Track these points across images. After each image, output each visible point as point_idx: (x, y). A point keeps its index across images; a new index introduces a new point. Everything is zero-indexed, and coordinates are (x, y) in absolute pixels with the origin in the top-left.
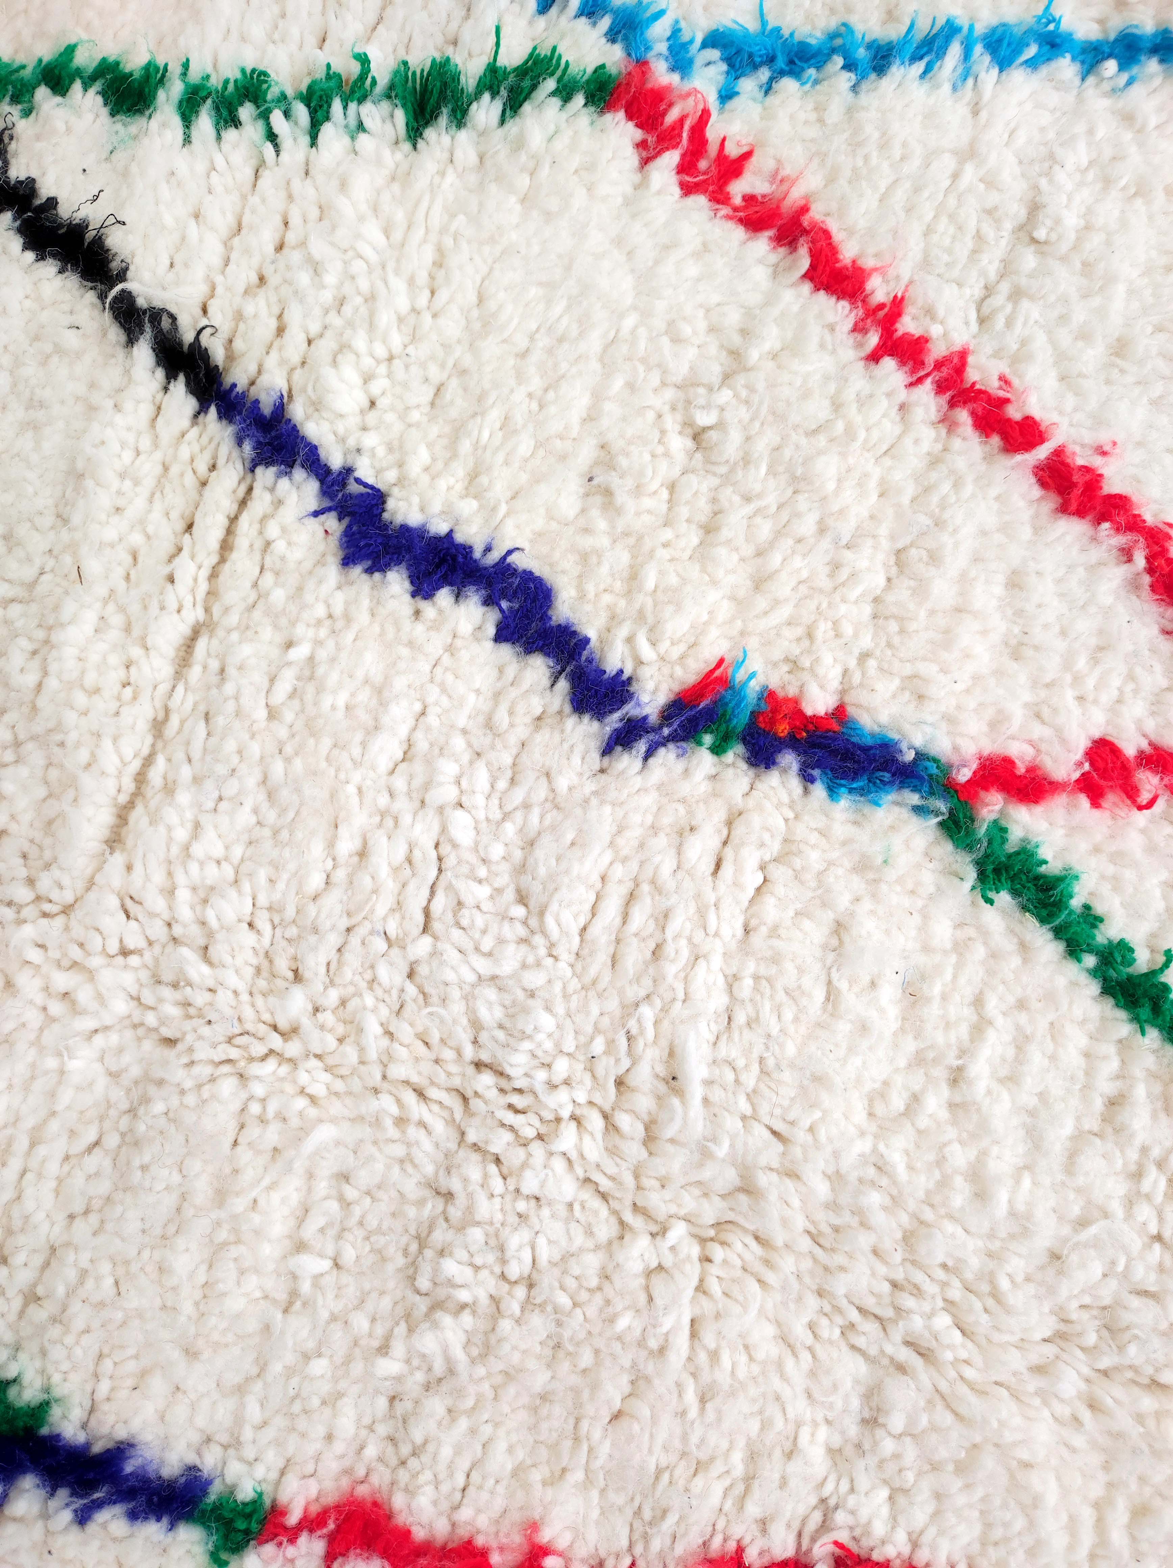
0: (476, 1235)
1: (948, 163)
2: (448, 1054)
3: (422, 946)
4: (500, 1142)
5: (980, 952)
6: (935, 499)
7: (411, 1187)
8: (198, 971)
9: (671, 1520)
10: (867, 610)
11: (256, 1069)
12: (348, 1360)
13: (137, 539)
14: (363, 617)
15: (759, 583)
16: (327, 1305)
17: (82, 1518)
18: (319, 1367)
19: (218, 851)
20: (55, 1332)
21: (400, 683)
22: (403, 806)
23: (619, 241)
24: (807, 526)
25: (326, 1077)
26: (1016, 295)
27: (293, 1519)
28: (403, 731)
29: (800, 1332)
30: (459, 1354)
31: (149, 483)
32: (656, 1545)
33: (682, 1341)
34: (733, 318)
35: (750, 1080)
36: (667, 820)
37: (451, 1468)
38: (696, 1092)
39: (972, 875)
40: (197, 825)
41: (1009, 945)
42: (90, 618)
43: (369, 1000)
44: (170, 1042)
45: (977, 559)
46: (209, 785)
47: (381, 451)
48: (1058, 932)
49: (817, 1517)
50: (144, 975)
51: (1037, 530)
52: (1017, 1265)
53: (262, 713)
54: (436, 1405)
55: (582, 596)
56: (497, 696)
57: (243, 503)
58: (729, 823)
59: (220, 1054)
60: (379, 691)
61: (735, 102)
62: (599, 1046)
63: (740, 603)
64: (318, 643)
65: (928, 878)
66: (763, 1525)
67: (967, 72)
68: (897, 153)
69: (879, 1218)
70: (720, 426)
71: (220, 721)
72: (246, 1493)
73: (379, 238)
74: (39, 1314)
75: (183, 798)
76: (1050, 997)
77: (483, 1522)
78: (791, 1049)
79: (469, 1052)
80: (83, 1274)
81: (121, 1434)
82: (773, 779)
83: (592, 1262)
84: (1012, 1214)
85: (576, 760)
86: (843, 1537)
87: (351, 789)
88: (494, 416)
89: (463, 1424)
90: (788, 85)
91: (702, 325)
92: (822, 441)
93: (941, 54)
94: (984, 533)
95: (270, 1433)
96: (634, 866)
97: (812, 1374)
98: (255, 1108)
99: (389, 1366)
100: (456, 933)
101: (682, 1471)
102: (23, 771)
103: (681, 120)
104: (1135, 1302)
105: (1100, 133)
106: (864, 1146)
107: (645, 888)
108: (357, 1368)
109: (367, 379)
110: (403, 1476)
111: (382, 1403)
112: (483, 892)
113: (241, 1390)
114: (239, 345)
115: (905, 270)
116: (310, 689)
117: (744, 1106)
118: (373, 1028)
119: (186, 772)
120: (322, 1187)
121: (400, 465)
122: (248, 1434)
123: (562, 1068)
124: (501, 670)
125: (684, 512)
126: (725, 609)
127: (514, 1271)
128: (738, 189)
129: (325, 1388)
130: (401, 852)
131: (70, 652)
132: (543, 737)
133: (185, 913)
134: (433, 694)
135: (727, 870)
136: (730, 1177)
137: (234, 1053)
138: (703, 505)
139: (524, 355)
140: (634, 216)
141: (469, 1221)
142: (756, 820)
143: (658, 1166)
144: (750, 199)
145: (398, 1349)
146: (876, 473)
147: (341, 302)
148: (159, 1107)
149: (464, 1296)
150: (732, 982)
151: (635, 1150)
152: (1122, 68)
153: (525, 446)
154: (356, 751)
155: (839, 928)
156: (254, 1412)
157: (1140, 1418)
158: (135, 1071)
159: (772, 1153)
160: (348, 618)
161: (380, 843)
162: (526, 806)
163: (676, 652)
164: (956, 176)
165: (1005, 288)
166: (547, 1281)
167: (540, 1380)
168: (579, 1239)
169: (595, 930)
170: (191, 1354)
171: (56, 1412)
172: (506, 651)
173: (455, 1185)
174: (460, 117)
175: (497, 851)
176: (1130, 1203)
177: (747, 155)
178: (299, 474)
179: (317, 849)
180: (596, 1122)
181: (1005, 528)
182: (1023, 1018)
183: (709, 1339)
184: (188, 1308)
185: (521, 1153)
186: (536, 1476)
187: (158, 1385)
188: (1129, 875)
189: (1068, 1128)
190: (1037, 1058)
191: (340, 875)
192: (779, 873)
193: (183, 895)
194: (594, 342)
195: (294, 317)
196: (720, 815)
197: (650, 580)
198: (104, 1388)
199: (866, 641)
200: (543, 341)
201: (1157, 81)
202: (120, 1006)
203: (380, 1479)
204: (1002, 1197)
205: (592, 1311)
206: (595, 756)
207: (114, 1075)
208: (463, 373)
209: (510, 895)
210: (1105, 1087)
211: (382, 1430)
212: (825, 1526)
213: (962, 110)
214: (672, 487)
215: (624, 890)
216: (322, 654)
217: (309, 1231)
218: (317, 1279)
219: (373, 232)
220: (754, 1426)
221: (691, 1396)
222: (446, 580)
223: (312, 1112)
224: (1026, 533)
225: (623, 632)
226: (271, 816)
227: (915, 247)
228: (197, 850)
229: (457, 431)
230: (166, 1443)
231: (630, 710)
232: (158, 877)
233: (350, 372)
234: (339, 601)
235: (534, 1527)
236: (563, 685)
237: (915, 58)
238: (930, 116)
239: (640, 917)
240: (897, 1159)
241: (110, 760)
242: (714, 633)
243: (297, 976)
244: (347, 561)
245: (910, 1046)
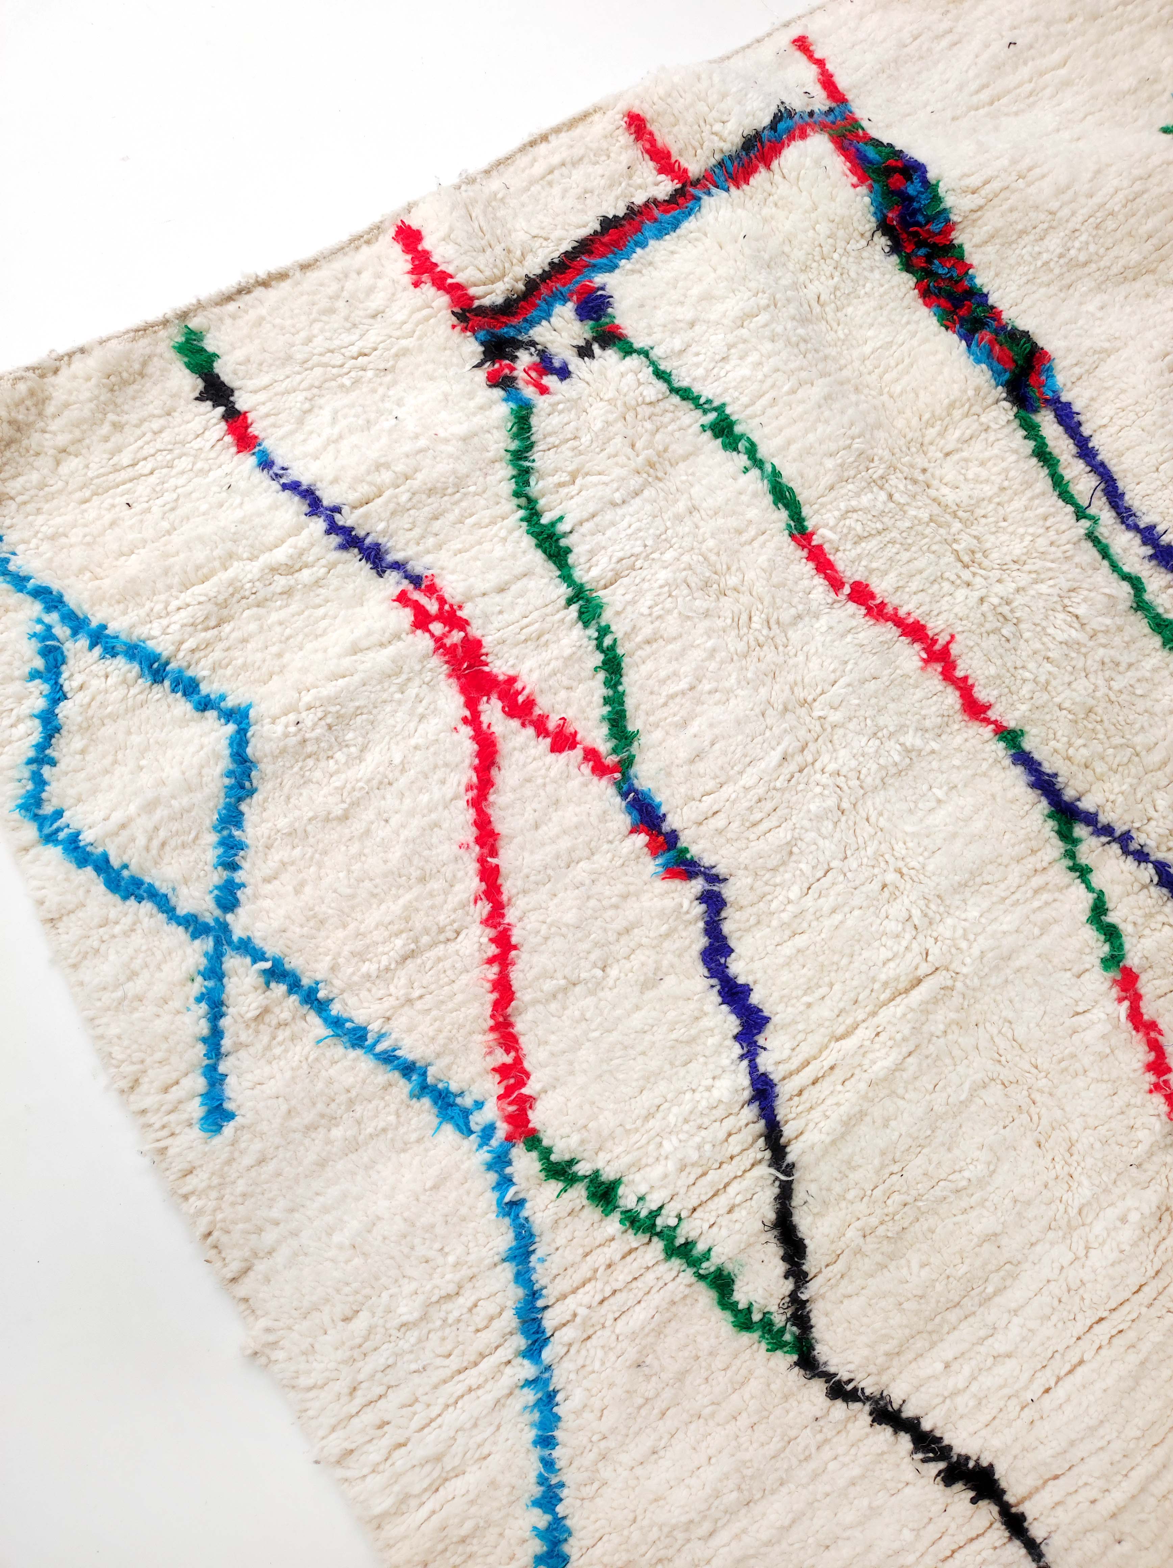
0: (882, 761)
1: (419, 1005)
2: (851, 823)
3: (834, 864)
4: (854, 783)
5: (652, 719)
6: (539, 877)
7: (892, 791)
8: (916, 913)
9: (881, 639)
10: (596, 857)
11: (918, 866)
12: (946, 757)
13: (839, 1088)
14: (776, 995)
15: (625, 897)
16: (942, 778)
17: (1056, 775)
18: (956, 762)
19: (882, 949)
20: (1032, 835)
21: (781, 960)
22: (809, 916)
23: (572, 1073)
24: (592, 903)
25: (896, 847)
26: (441, 930)
27: (992, 726)
28: (790, 943)
29: (801, 658)
30: (911, 732)
31: (820, 1109)
32: (889, 636)
33: (841, 682)
34: (554, 1006)
35: (759, 739)
36: (723, 840)
37: (936, 703)
38: (780, 749)
39: (636, 744)
40: (884, 964)
41: (641, 713)
42: (875, 1068)
43: (865, 860)
44: (939, 896)
45: (543, 845)
46: (871, 974)
47: (724, 1055)
48: (622, 703)
49: (836, 605)
50: (934, 927)
51: (512, 838)
52: (720, 623)
53: (835, 987)
54: (928, 723)
55: (692, 942)
56: (748, 930)
57: (791, 1074)
58: (700, 824)
59: (925, 880)
60: (788, 964)
61: (479, 1098)
62: (801, 787)
63: (637, 895)
64: (798, 998)
65: (650, 754)
66: (853, 616)
67: (381, 1037)
68: (437, 1023)
69: (752, 668)
70: (595, 965)
71: (852, 995)
72: (1002, 745)
73: (666, 1143)
74: (1034, 844)
75: (883, 977)
76: (641, 688)
77: (936, 682)
78: (740, 738)
79: (844, 819)
80: (1013, 846)
81: (1029, 790)
82: (675, 826)
83: (851, 726)
84: (710, 637)
85: (739, 884)
86: (833, 594)
87: (823, 935)
88: (674, 1036)
89: (923, 712)
90: (454, 1087)
91: (568, 1012)
92: (564, 930)
93: (385, 1052)
94: (532, 852)
95: (984, 755)
96: (746, 834)
97: (807, 643)
98: (926, 854)
99: (934, 745)
100: (821, 859)
101: (868, 649)
102: (933, 1028)
103: (510, 1104)
104: (693, 585)
105: (350, 970)
106: (739, 692)
107: (747, 824)
108: (944, 753)
109: (709, 1089)
110: (951, 712)
111: (944, 737)
112: (803, 866)
113: (985, 774)
114: (750, 1140)
115: (476, 973)
116: (812, 984)
117: (768, 733)
118: (870, 851)
119: (877, 986)
120: (920, 814)
121: (721, 1045)
122: (991, 761)
123: (818, 790)
124: (739, 939)
125: (632, 945)
126: (645, 898)
127: (878, 742)
128: (508, 1059)
129: (958, 755)
130: (822, 900)
131: (890, 1059)
132: (744, 902)
133: (908, 936)
134: (770, 949)
135: (715, 808)
136: (788, 716)
137: (921, 877)
138: (624, 940)
139: (644, 1053)
140: (557, 1080)
141: (881, 767)
142: (693, 817)
143: (809, 737)
144: (508, 1052)
145: (928, 749)
146: (551, 904)
147: (700, 1127)
148: (957, 878)
149: (898, 747)
150: (741, 773)
151: (812, 747)
152: (317, 991)
153: (671, 1015)
154: (812, 948)
155: (692, 761)
156: (985, 765)
157: (718, 554)
158: (957, 897)
159: (770, 711)
160: (782, 997)
161: (826, 909)
162: (766, 884)
163: (675, 895)
164: (421, 997)
165: (442, 938)
166: (870, 732)
167: (891, 706)
168: (850, 735)
169: (776, 824)
170: (993, 796)
171: (1046, 812)
172: (732, 943)
173: (878, 781)
174: (596, 1173)
175: (788, 876)
176: (669, 612)
177: (494, 1069)
178: (762, 1069)
179: (850, 922)
180: (818, 765)
181: (522, 848)
182: (656, 689)
183: (833, 677)
184: (986, 810)
185: (850, 775)
186: (912, 681)
187: (1010, 795)
188: (584, 703)
189: (670, 647)
190: (663, 674)
191: (847, 909)
192: (698, 796)
193: (904, 943)
194: (614, 1036)
195: (722, 1135)
196: (703, 828)
197: (664, 928)
198: (1027, 807)
199: (606, 847)
200: (632, 1053)
201: (308, 974)
202: (949, 921)
203: (959, 717)
204: (710, 644)
205: (862, 712)
206: (732, 880)
207: (964, 901)
208: (672, 1064)
209: (794, 858)
210: (648, 649)
211: (948, 730)
212: (835, 602)
213: (393, 1023)
214: (627, 958)
215: (755, 829)
216: (800, 992)
217: (933, 804)
218: (940, 788)
219: (667, 1146)
220: (836, 644)
221: (850, 666)
222: (737, 985)
223: (908, 839)
224: (519, 840)
225: (688, 917)
226: (857, 948)
227: (465, 978)
228: (890, 955)
229: (691, 1041)
230: (1017, 777)
231: (708, 887)
232: (909, 956)
233: (716, 1093)
234: (780, 1008)
235: (922, 669)
236: (723, 914)
237: (398, 1058)
238: (410, 1030)
239: (758, 816)
240: (733, 680)
241: (900, 1011)
242: (657, 891)
243: (884, 886)
244: (767, 1020)
245: (699, 709)
